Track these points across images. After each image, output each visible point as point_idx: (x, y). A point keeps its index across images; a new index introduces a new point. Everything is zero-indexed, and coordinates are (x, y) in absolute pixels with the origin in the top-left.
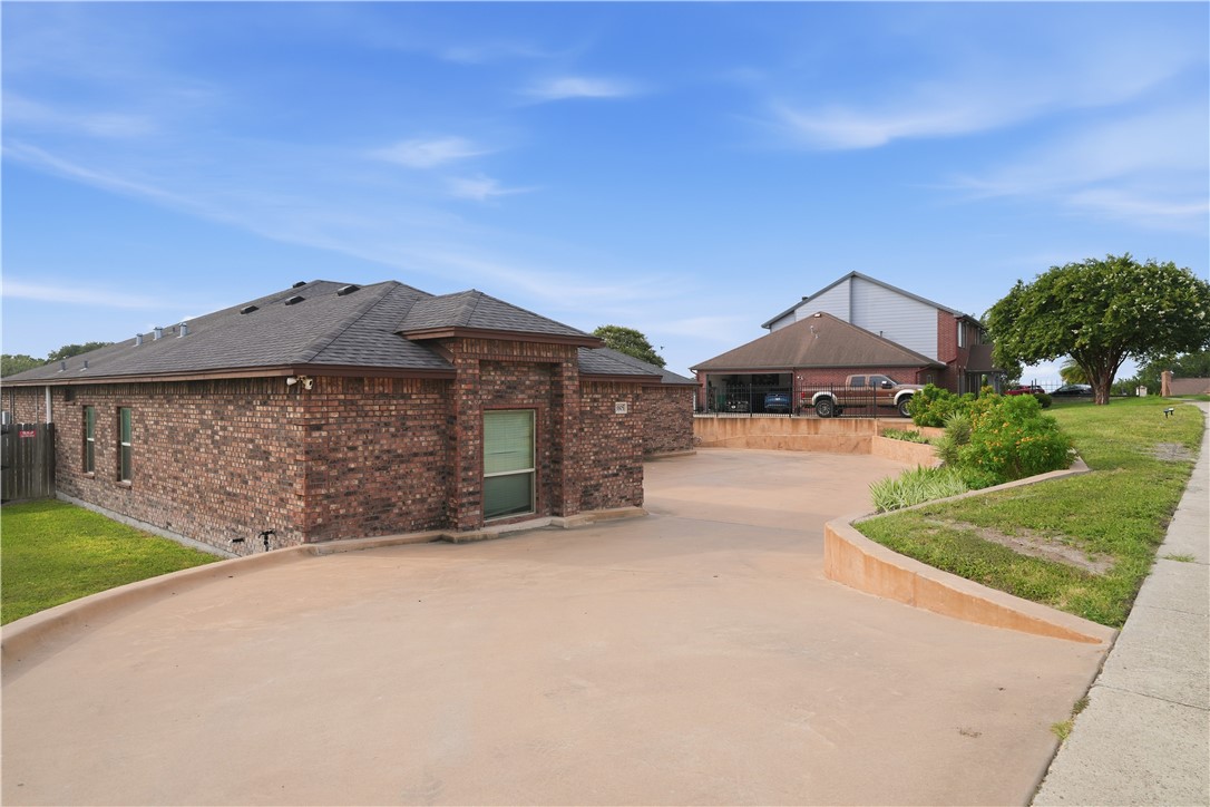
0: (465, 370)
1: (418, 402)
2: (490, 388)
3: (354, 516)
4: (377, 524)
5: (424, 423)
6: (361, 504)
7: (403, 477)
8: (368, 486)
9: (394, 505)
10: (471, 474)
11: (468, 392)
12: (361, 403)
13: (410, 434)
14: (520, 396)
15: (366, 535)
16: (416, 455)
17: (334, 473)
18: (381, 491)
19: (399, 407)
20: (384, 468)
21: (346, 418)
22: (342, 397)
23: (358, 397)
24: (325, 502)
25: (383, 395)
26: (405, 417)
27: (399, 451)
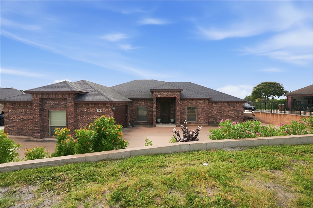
0: (35, 101)
1: (30, 108)
2: (50, 105)
3: (15, 131)
4: (20, 133)
5: (31, 113)
6: (16, 129)
7: (26, 124)
8: (18, 125)
9: (24, 130)
10: (37, 125)
11: (35, 106)
12: (16, 108)
13: (28, 115)
14: (59, 107)
15: (18, 135)
16: (29, 120)
17: (10, 122)
18: (21, 127)
19: (25, 109)
20: (22, 122)
21: (12, 111)
22: (11, 107)
23: (15, 107)
24: (8, 127)
25: (20, 106)
26: (26, 111)
27: (25, 119)
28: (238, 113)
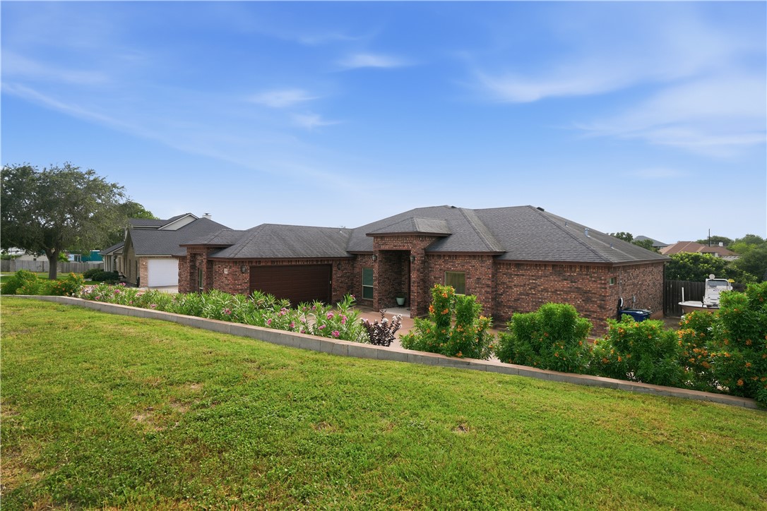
28: (587, 300)
